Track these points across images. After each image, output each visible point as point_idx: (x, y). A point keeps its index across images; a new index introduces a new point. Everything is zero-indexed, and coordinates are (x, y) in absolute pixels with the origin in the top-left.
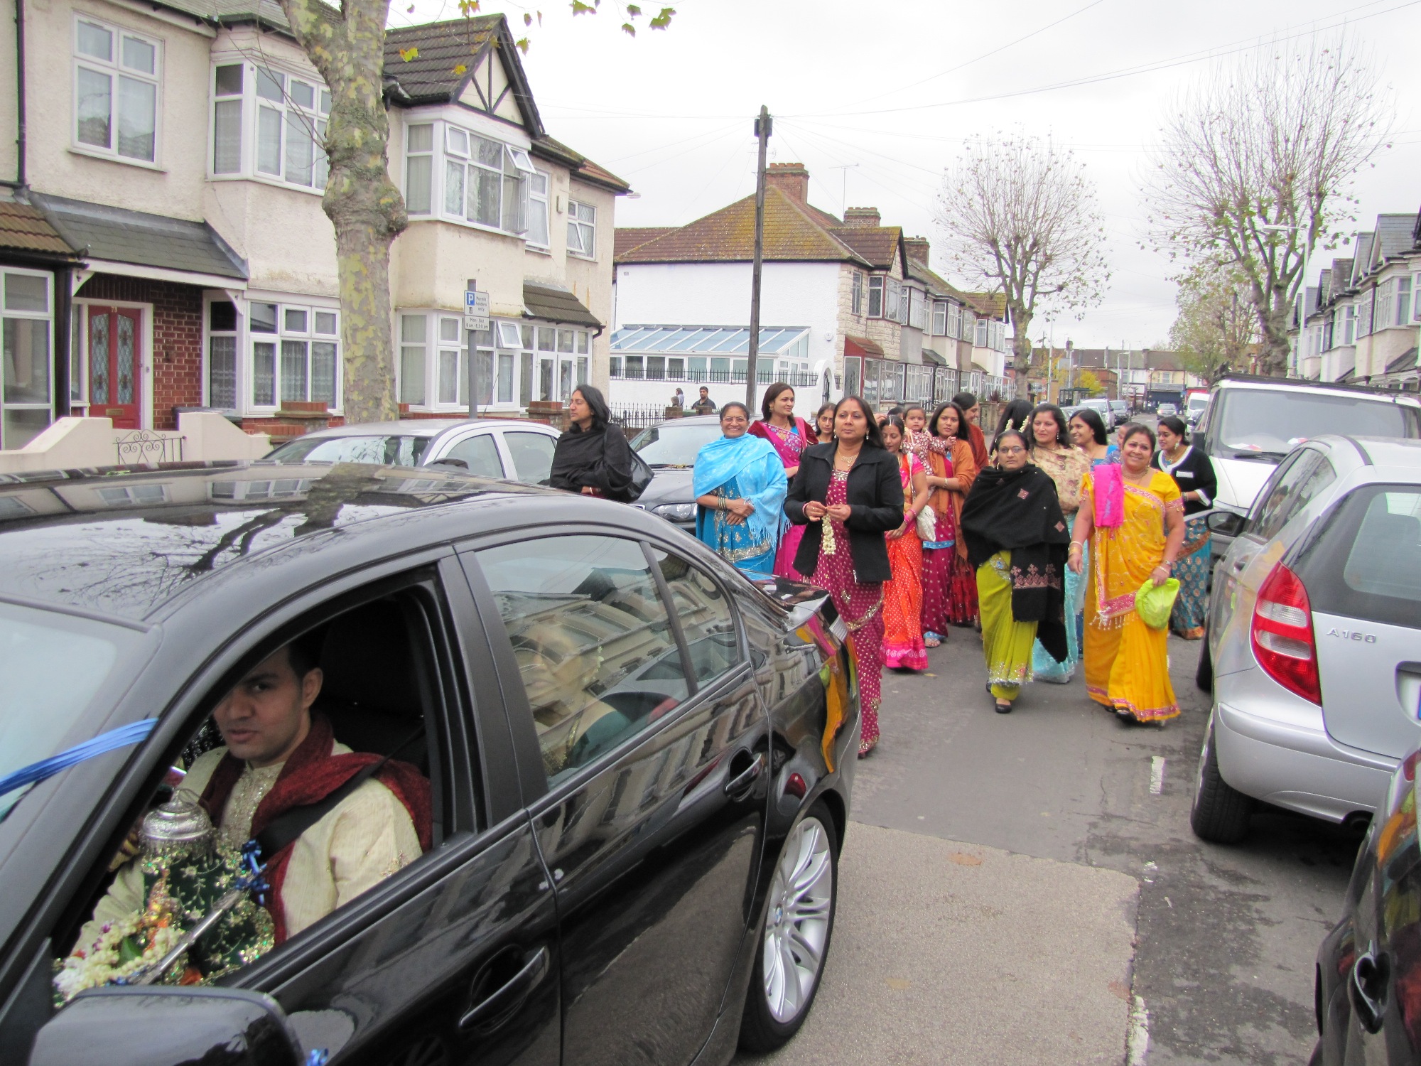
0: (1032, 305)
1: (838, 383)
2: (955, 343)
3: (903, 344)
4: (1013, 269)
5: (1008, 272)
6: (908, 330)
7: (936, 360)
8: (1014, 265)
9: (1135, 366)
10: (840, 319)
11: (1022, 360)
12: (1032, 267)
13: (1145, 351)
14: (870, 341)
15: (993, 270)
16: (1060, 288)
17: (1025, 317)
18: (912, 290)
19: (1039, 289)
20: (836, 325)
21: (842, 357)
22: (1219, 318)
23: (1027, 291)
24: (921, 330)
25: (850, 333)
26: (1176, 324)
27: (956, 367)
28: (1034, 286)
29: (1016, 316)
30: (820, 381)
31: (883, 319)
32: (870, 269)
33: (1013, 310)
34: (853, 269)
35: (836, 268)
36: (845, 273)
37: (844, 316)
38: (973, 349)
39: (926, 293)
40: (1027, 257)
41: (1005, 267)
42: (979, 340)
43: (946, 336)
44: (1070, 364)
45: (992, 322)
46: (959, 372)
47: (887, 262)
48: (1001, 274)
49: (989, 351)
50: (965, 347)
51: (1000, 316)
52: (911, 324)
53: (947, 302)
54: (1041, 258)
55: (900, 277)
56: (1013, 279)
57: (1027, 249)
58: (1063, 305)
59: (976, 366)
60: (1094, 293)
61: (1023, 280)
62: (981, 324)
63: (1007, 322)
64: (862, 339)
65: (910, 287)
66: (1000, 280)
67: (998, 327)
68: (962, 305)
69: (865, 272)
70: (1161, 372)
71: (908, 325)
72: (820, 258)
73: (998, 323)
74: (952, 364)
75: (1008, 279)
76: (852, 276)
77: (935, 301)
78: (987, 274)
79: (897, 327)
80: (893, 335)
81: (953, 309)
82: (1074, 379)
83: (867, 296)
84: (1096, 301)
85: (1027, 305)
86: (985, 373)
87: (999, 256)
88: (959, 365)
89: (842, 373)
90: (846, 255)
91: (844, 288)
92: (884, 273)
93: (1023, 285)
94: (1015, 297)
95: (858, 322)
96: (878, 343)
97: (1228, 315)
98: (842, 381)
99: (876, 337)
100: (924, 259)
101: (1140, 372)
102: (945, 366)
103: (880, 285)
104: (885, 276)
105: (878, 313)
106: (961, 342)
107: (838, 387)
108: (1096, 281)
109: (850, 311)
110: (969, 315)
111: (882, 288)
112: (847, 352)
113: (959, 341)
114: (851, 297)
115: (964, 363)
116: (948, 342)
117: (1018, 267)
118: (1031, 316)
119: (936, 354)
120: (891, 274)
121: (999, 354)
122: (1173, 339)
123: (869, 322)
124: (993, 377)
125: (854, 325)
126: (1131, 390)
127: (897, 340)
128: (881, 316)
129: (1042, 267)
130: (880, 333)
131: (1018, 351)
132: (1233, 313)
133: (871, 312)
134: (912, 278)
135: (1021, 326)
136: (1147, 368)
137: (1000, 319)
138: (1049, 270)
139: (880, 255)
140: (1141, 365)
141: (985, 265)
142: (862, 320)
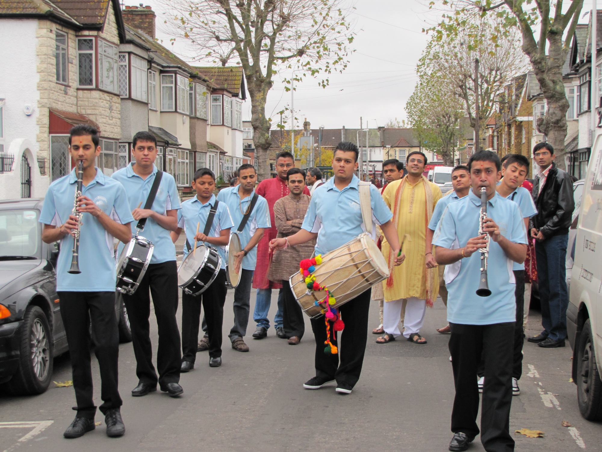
0: (270, 72)
1: (42, 168)
2: (187, 120)
3: (123, 119)
4: (247, 32)
5: (242, 35)
6: (129, 103)
7: (166, 139)
8: (247, 25)
9: (372, 145)
10: (40, 88)
11: (263, 135)
12: (268, 28)
13: (380, 128)
14: (82, 116)
15: (225, 34)
16: (301, 53)
17: (263, 85)
18: (132, 56)
19: (277, 55)
20: (37, 96)
21: (46, 135)
22: (461, 87)
23: (264, 58)
24: (146, 104)
25: (54, 106)
26: (412, 98)
27: (190, 147)
28: (271, 51)
29: (253, 85)
30: (17, 165)
31: (97, 89)
32: (77, 29)
33: (249, 78)
34: (54, 27)
35: (32, 26)
36: (44, 32)
37: (46, 85)
38: (209, 128)
39: (150, 62)
40: (262, 17)
41: (238, 29)
42: (215, 118)
43: (176, 111)
44: (310, 142)
45: (227, 98)
46: (193, 152)
47: (99, 20)
48: (234, 37)
49: (225, 129)
50: (199, 124)
51: (235, 91)
52: (133, 96)
53: (176, 73)
54: (277, 19)
55: (116, 40)
56: (248, 42)
57: (262, 8)
58: (303, 72)
59: (212, 146)
60: (336, 58)
61: (259, 42)
62: (216, 100)
63: (244, 98)
64: (72, 114)
65: (130, 53)
66: (234, 44)
67: (234, 103)
68: (193, 76)
69: (71, 33)
70: (397, 149)
71: (130, 98)
72: (10, 12)
73: (234, 98)
74: (185, 142)
75: (242, 44)
76: (53, 36)
77: (161, 72)
78: (218, 38)
79: (115, 99)
80: (111, 108)
81: (183, 81)
82: (316, 157)
83: (76, 61)
84: (339, 66)
85: (264, 72)
86: (223, 153)
87: (230, 17)
88: (193, 144)
89: (47, 155)
90: (44, 9)
91: (44, 49)
92: (95, 33)
93: (259, 50)
94: (251, 62)
95: (66, 93)
96: (92, 118)
97: (470, 83)
98: (48, 165)
99: (89, 112)
100: (150, 30)
101: (377, 150)
102: (176, 145)
103: (91, 48)
104: (96, 37)
105: (90, 83)
106: (193, 118)
107: (43, 173)
108: (339, 44)
109: (54, 79)
110: (201, 89)
111: (93, 52)
112: (52, 129)
113: (191, 118)
114: (54, 61)
115: (198, 142)
116: (179, 119)
117: (253, 29)
118: (270, 84)
119: (166, 133)
120: (103, 35)
121: (237, 133)
122: (411, 114)
123: (80, 92)
124: (232, 158)
125: (62, 97)
126: (371, 168)
127: (116, 114)
128: (94, 86)
129: (279, 29)
130: (94, 107)
131: (258, 124)
132: (475, 81)
133: (81, 82)
134: (131, 42)
135: (259, 96)
136: (383, 146)
137: (236, 95)
138: (287, 32)
139: (89, 12)
140: (378, 142)
141: (215, 28)
142: (71, 91)
